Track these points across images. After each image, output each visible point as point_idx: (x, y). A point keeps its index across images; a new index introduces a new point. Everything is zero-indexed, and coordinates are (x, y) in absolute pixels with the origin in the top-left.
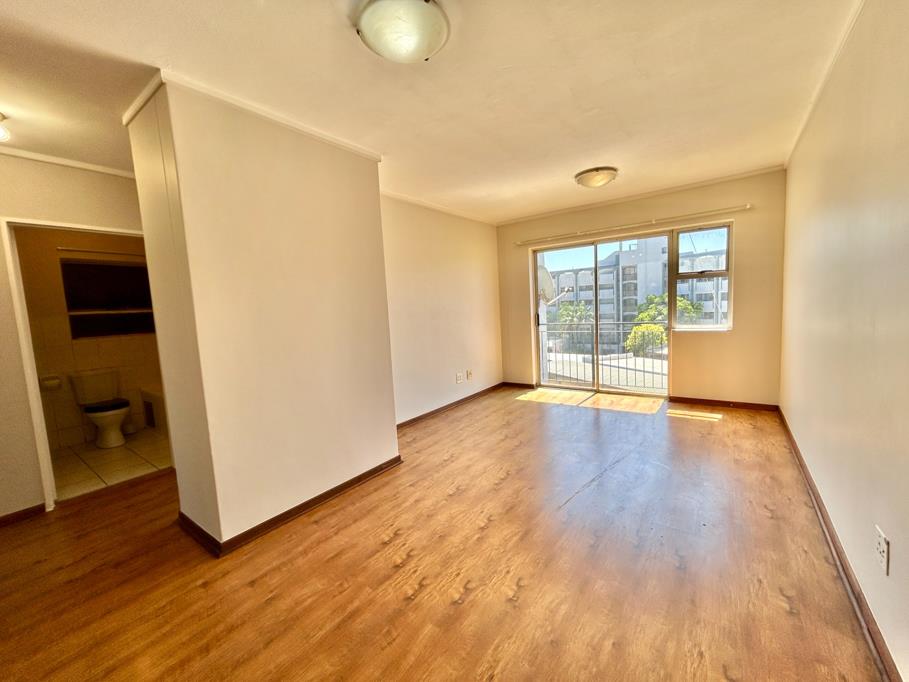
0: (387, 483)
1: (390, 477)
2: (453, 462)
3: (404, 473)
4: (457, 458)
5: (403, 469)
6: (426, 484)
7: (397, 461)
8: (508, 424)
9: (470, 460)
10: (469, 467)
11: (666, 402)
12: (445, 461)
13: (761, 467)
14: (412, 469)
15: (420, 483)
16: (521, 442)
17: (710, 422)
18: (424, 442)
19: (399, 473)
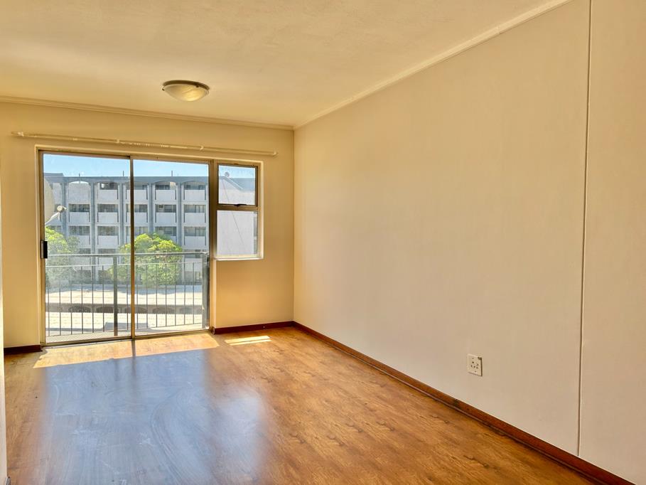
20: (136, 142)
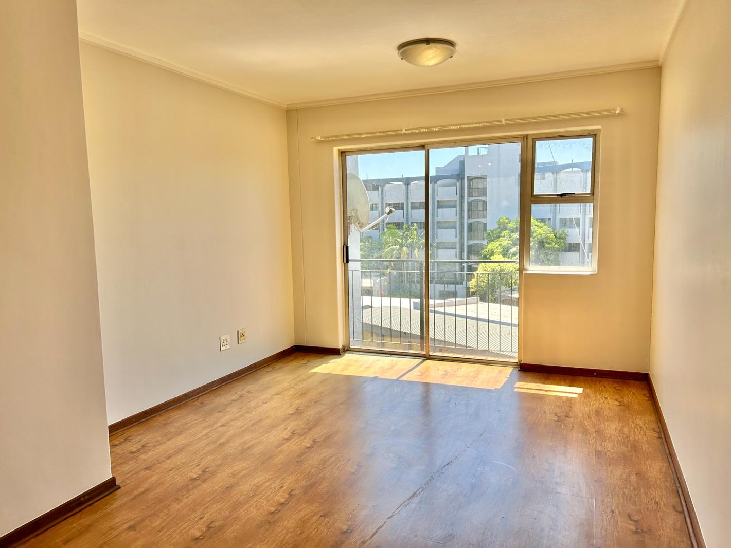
0: (88, 528)
1: (96, 516)
2: (204, 481)
3: (121, 506)
4: (214, 473)
5: (119, 499)
6: (157, 523)
7: (109, 487)
8: (298, 412)
9: (233, 475)
10: (229, 488)
11: (516, 371)
12: (194, 480)
13: (625, 460)
14: (135, 498)
15: (147, 522)
16: (314, 441)
17: (568, 398)
18: (160, 449)
19: (110, 508)
20: (422, 128)
